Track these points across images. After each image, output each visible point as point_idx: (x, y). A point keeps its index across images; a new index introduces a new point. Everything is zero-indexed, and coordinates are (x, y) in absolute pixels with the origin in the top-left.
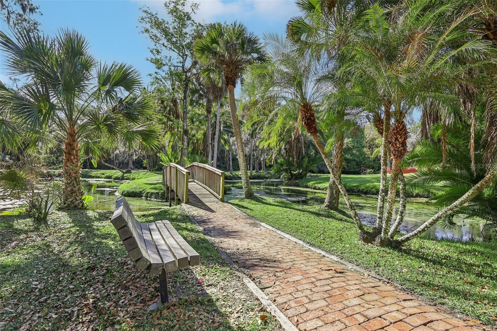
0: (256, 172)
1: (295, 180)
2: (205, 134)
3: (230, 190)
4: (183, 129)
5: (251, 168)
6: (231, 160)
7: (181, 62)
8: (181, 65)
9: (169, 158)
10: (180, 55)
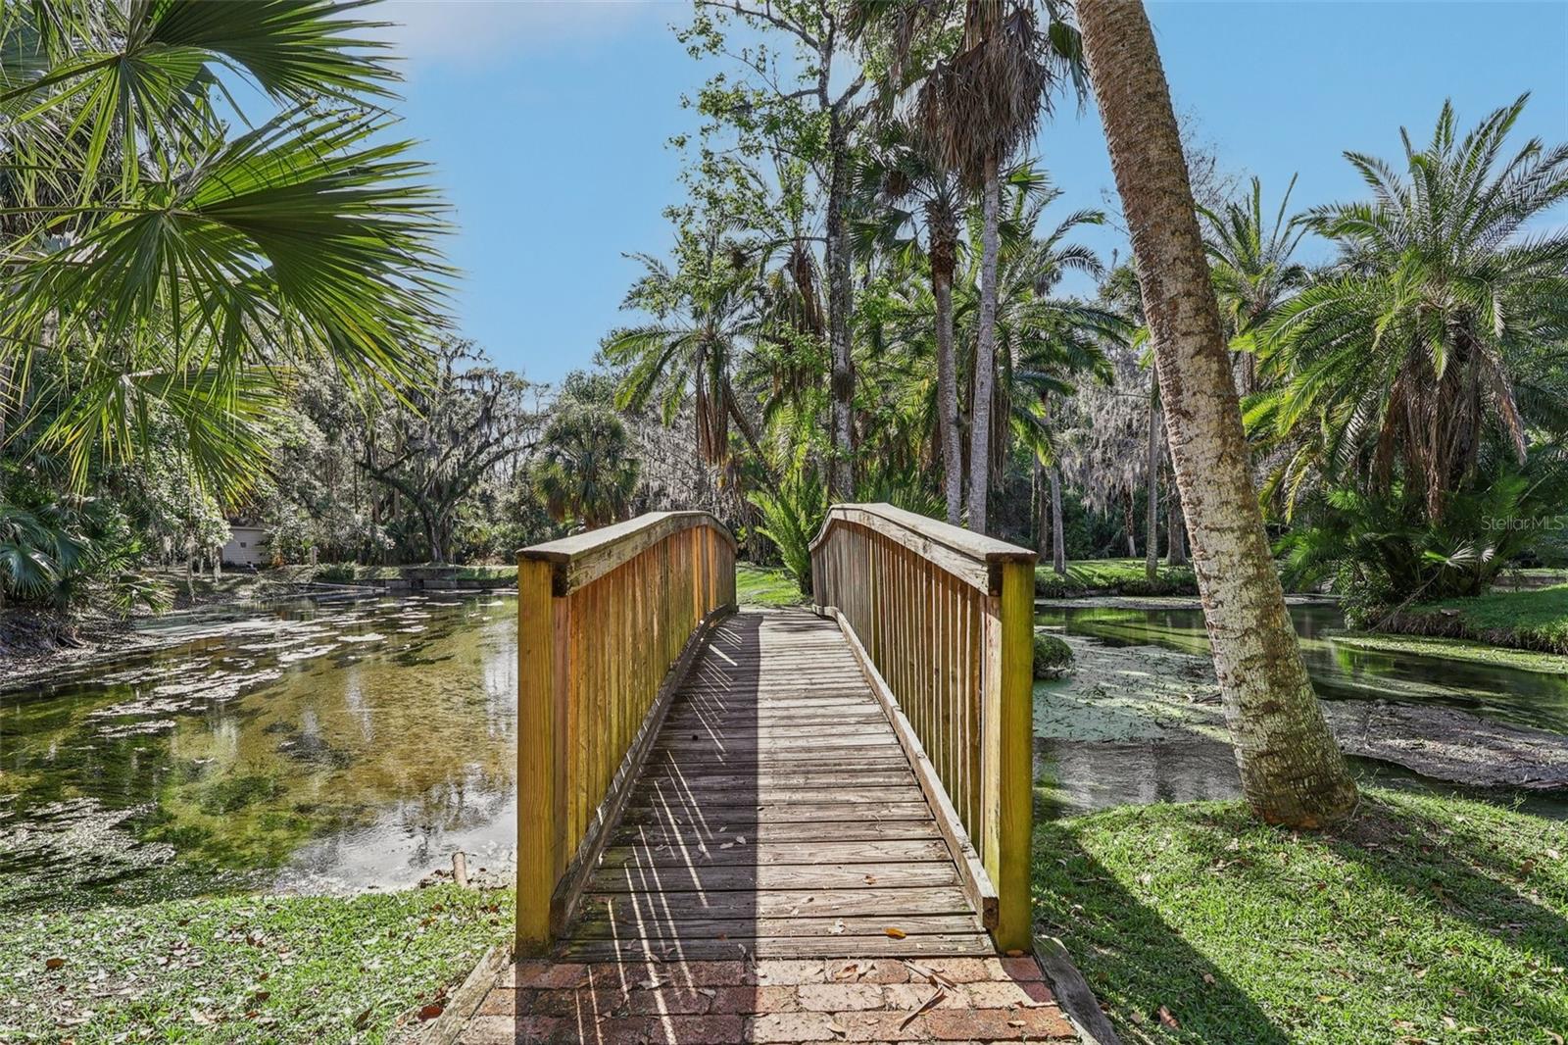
0: (1171, 563)
1: (1423, 600)
2: (934, 396)
3: (1064, 655)
4: (832, 371)
5: (1153, 547)
6: (1057, 513)
7: (812, 72)
8: (815, 85)
9: (785, 506)
10: (808, 41)
